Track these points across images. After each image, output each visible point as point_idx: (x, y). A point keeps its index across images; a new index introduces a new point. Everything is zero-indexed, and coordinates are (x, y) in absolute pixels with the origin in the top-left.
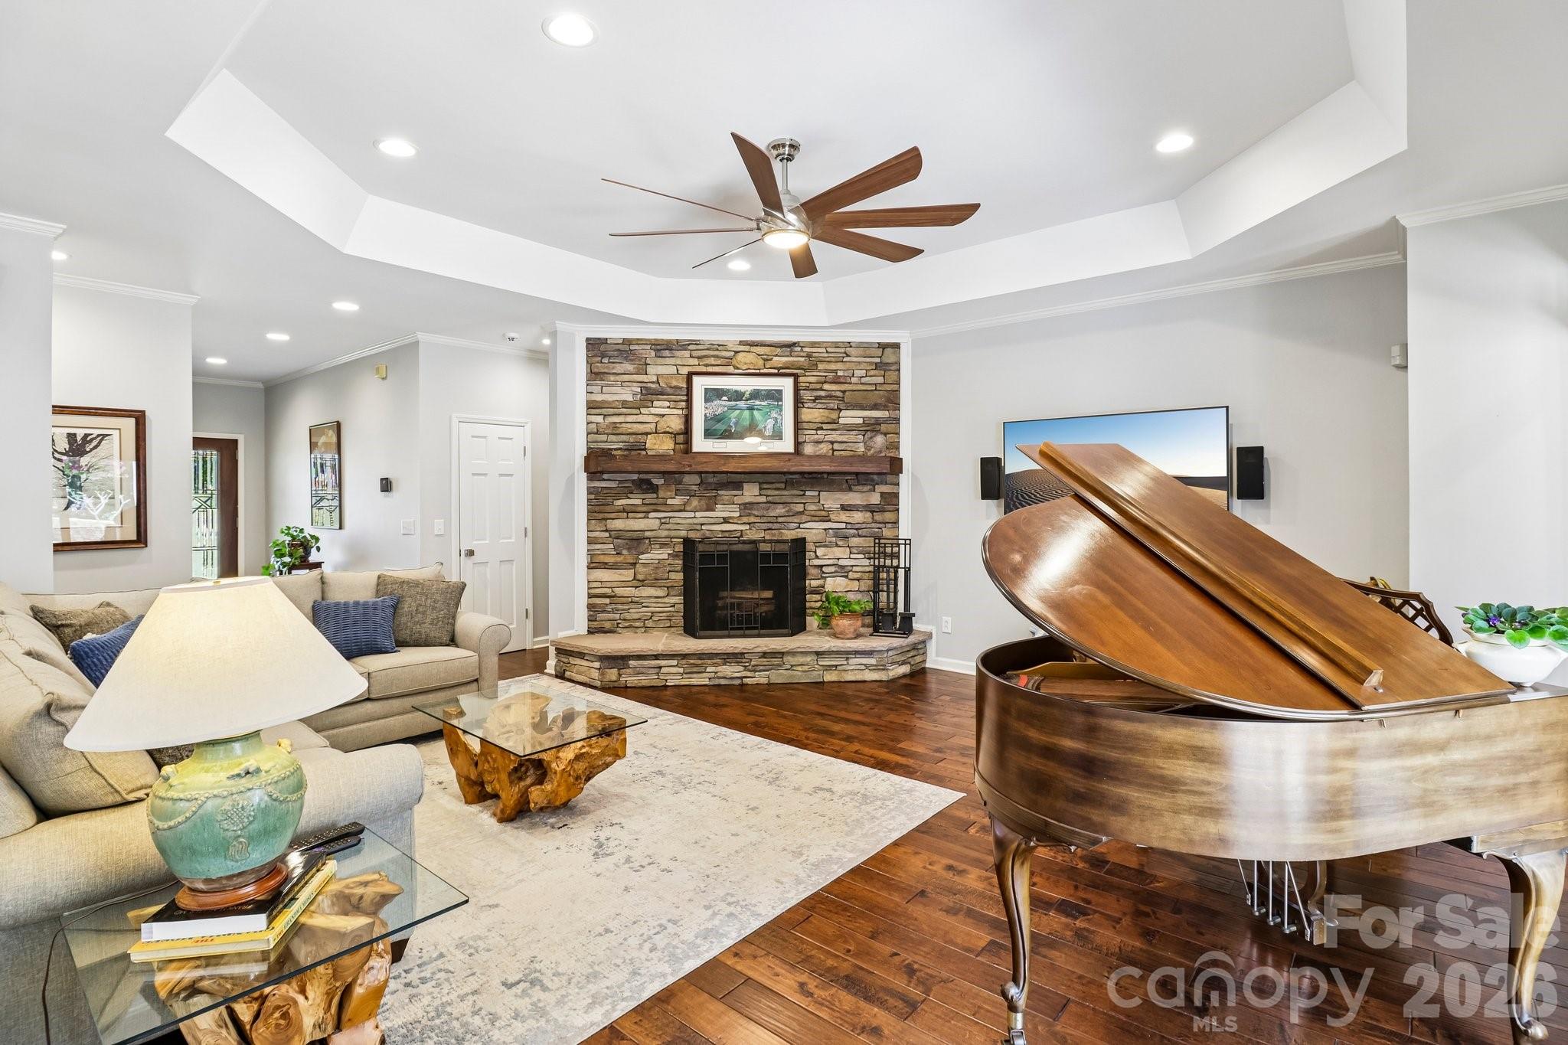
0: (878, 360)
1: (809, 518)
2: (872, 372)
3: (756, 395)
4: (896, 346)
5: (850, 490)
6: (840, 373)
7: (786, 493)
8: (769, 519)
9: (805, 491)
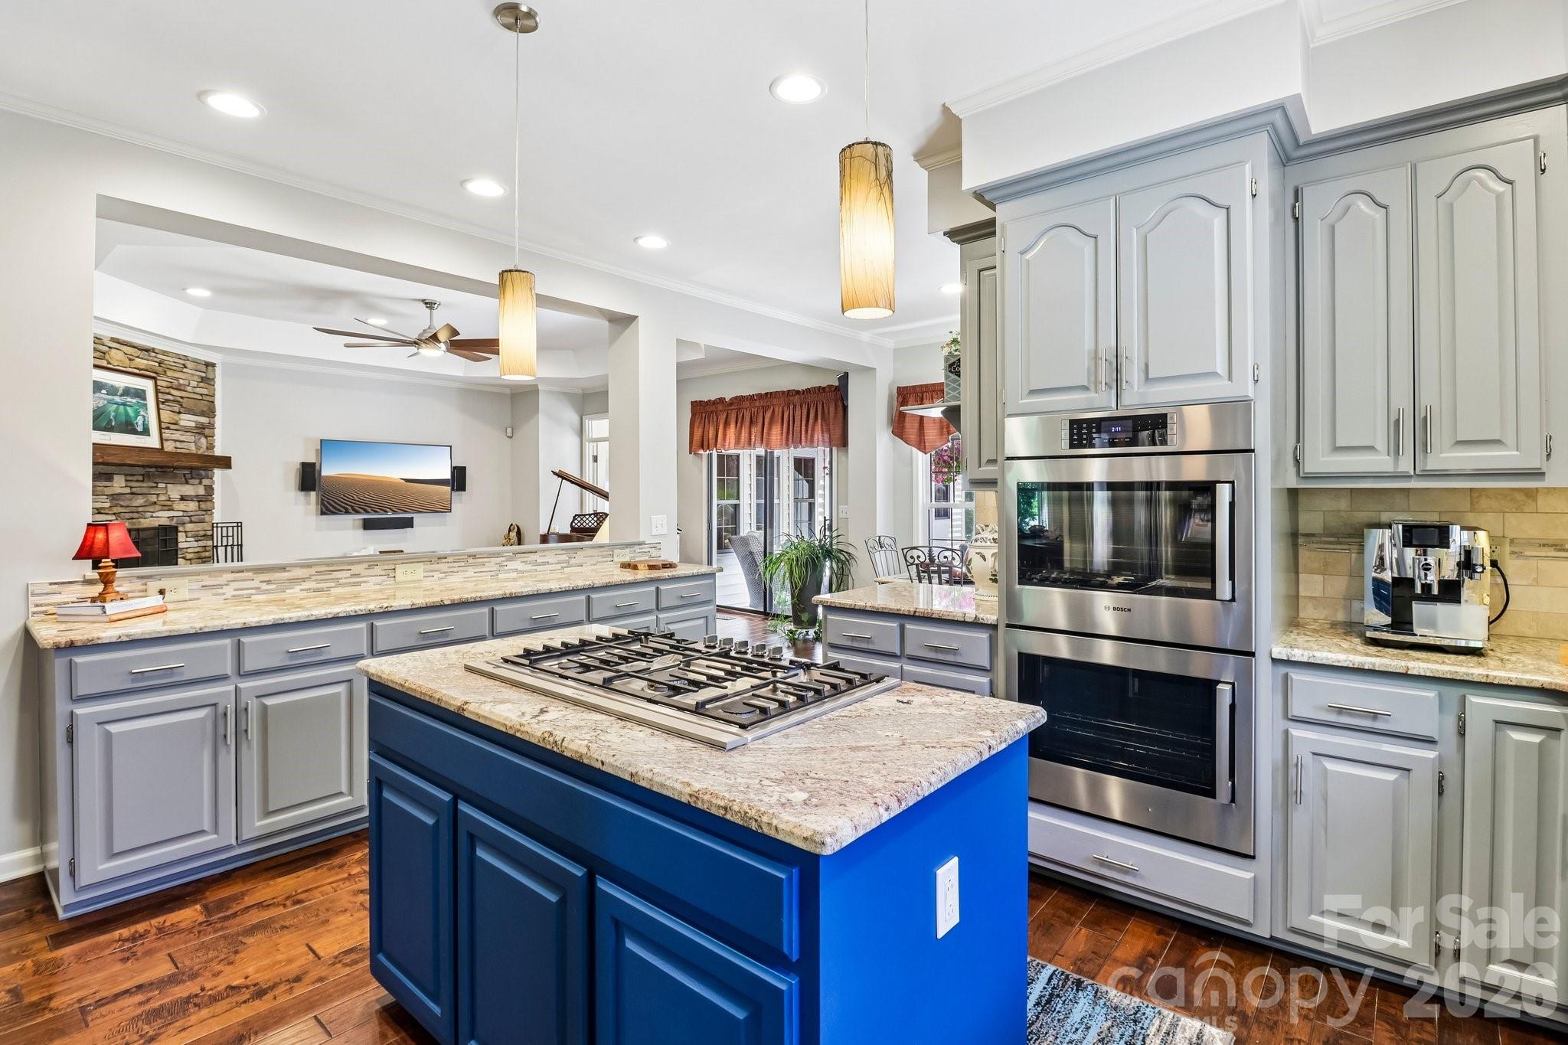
0: (204, 375)
1: (160, 508)
2: (202, 385)
3: (127, 392)
4: (213, 365)
5: (187, 483)
6: (181, 382)
7: (145, 485)
8: (134, 509)
9: (157, 483)
